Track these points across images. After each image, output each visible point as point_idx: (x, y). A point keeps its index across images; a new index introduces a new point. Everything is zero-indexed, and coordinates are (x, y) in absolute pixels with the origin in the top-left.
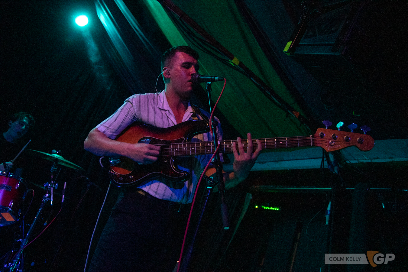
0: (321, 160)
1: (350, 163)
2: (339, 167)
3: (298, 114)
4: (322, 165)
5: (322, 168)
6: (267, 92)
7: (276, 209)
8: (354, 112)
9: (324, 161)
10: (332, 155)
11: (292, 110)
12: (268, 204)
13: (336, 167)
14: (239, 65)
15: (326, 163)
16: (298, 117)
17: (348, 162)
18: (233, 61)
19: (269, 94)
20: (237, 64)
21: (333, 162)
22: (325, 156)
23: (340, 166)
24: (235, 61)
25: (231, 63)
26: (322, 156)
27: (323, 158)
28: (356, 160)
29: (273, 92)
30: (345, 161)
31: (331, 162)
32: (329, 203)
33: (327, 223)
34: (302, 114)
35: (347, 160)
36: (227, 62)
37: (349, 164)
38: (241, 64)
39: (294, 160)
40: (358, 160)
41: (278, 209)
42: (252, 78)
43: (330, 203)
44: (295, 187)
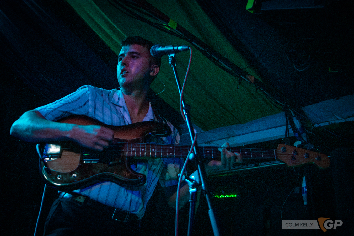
0: (285, 127)
1: (320, 127)
2: (307, 133)
3: (253, 78)
4: (287, 133)
5: (288, 136)
6: (214, 57)
7: (233, 196)
8: (330, 69)
9: (289, 129)
10: (297, 121)
11: (245, 74)
12: (223, 192)
13: (304, 135)
14: (177, 28)
15: (291, 131)
16: (253, 82)
17: (316, 125)
18: (169, 25)
19: (217, 59)
20: (175, 27)
21: (300, 128)
22: (289, 123)
23: (308, 131)
24: (172, 25)
25: (166, 27)
26: (285, 123)
27: (287, 125)
28: (326, 122)
29: (220, 57)
30: (313, 125)
31: (297, 129)
32: (302, 179)
33: (305, 203)
34: (258, 78)
35: (315, 123)
36: (161, 26)
37: (318, 127)
38: (179, 27)
39: (249, 133)
40: (329, 122)
41: (235, 196)
42: (195, 42)
43: (304, 178)
44: (253, 165)
